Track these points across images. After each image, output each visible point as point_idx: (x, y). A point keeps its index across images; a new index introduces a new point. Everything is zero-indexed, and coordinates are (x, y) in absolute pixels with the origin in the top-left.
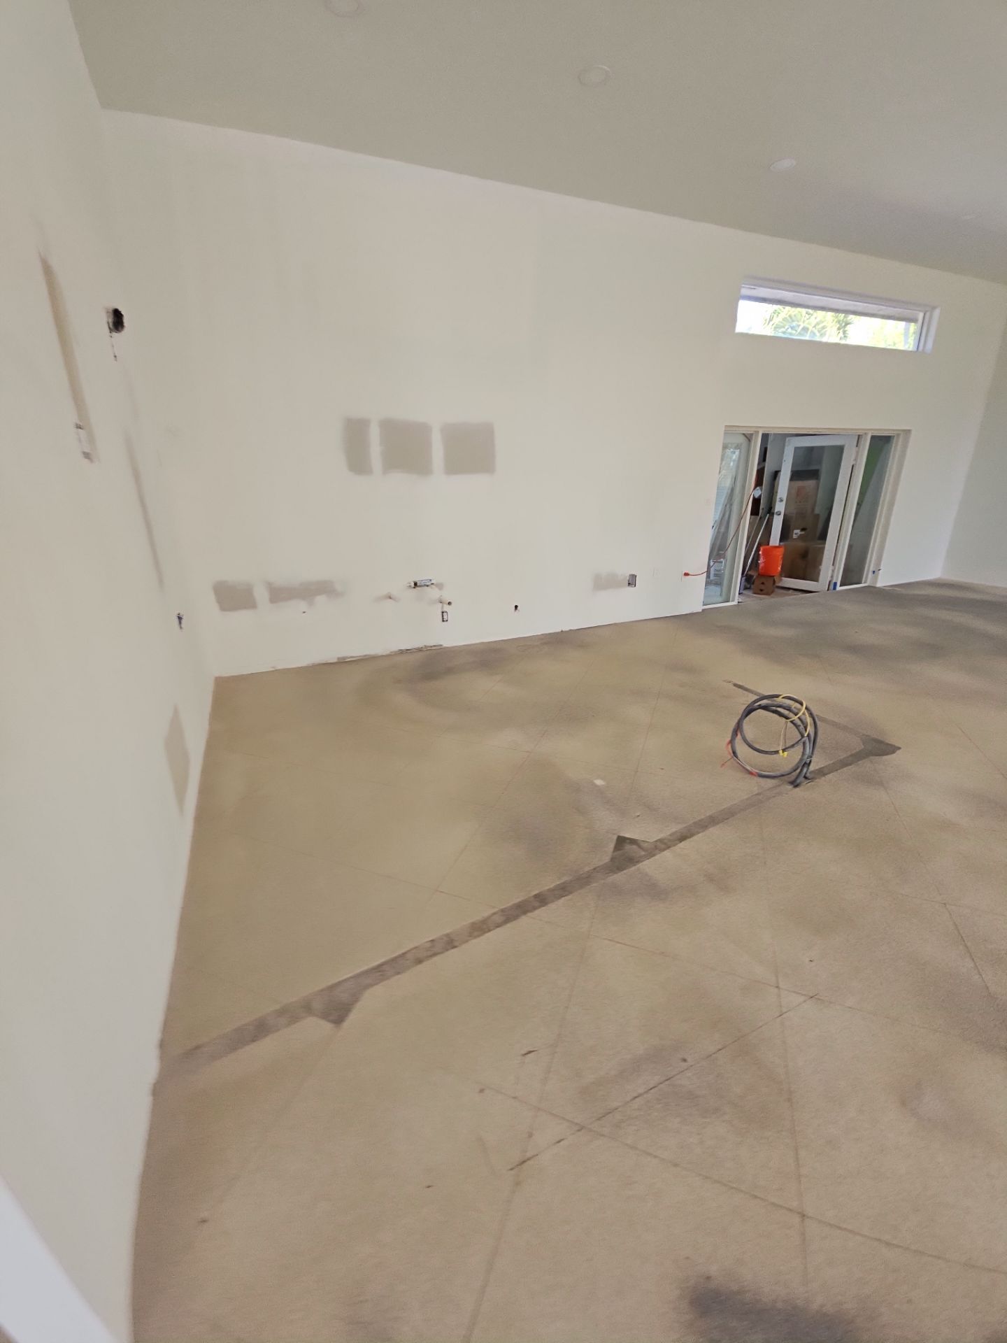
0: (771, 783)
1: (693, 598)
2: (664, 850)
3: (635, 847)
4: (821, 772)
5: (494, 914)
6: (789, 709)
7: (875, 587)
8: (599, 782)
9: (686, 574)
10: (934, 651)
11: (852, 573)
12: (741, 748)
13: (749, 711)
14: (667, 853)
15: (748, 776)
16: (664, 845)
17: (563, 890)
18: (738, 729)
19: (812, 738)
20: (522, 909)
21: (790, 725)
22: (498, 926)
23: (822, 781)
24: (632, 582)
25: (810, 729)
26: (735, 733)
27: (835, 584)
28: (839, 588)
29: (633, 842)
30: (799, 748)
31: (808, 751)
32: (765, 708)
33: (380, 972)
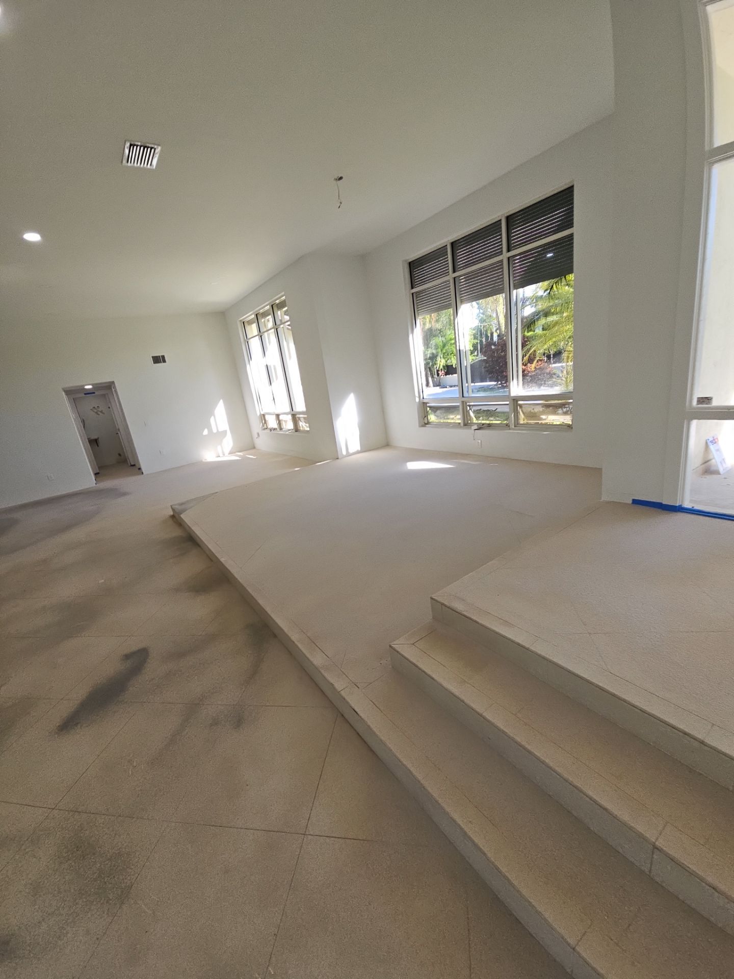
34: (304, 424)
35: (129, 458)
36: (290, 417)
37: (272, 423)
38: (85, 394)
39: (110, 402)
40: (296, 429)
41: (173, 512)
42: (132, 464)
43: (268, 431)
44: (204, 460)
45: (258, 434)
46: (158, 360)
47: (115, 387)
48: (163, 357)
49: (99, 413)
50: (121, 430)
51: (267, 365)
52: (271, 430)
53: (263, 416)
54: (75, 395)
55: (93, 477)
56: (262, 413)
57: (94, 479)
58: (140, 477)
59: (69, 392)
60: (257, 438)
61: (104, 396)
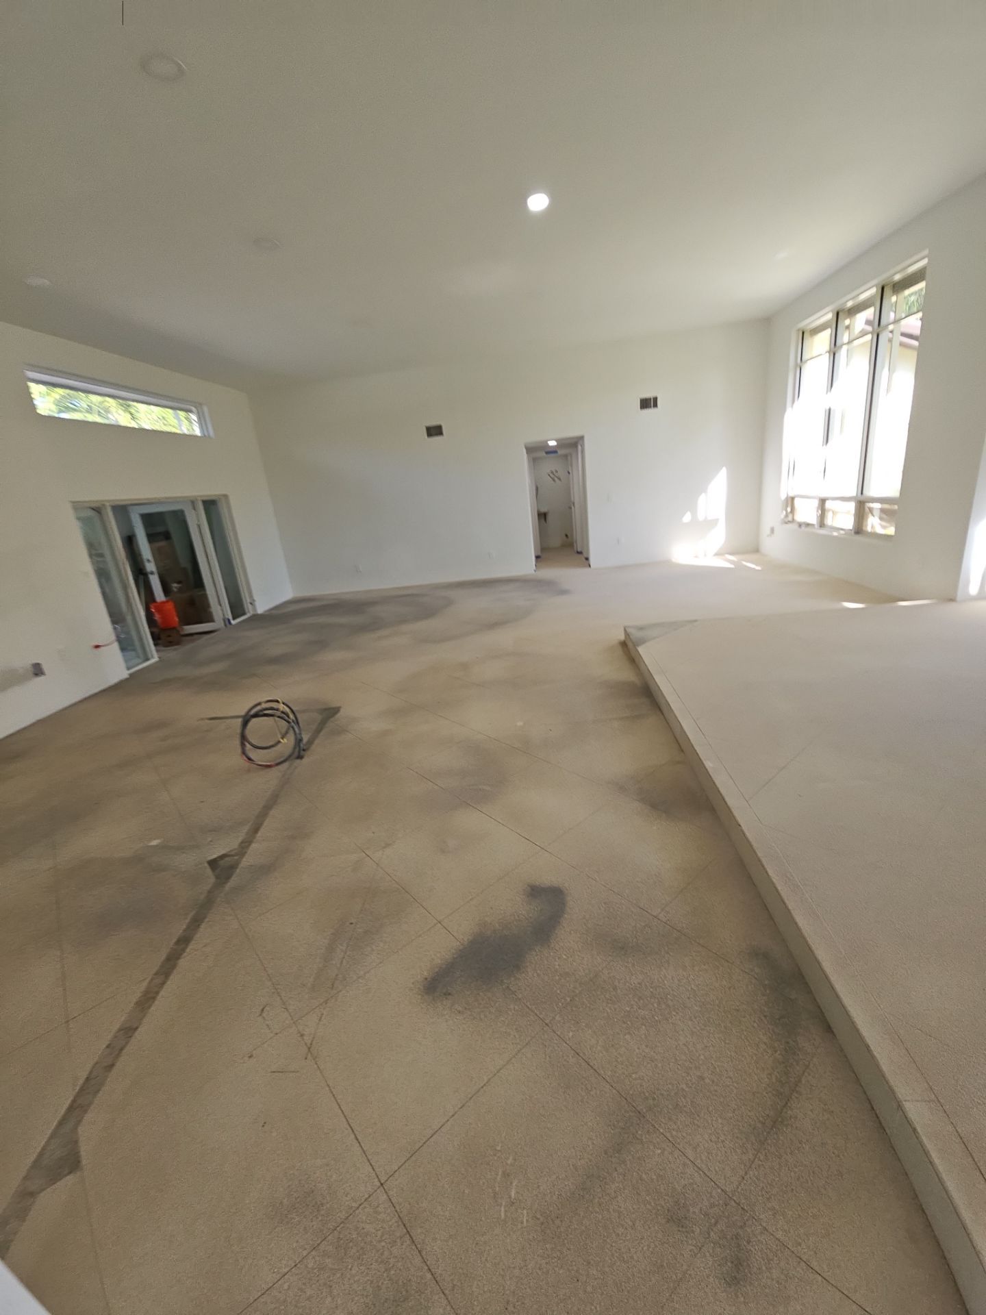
0: (286, 765)
1: (115, 667)
2: (250, 845)
3: (227, 859)
4: (310, 742)
5: (152, 980)
6: (272, 709)
7: (258, 615)
8: (154, 843)
9: (97, 647)
10: (321, 645)
11: (237, 608)
12: (253, 754)
13: (245, 723)
14: (254, 845)
15: (268, 770)
16: (245, 844)
17: (196, 922)
18: (243, 738)
19: (295, 721)
20: (172, 961)
21: (277, 719)
22: (163, 983)
23: (313, 747)
24: (38, 670)
25: (291, 716)
26: (243, 745)
27: (229, 620)
28: (233, 622)
29: (222, 857)
30: (291, 732)
31: (296, 729)
32: (256, 715)
33: (77, 1109)
34: (879, 521)
35: (578, 542)
36: (852, 506)
37: (807, 512)
38: (547, 453)
39: (572, 466)
40: (859, 530)
41: (626, 637)
42: (579, 550)
43: (794, 526)
44: (674, 560)
45: (772, 530)
46: (646, 403)
47: (583, 446)
48: (655, 399)
49: (556, 479)
50: (576, 504)
51: (830, 410)
52: (800, 525)
53: (791, 501)
54: (537, 452)
55: (534, 558)
56: (791, 495)
57: (534, 563)
58: (587, 570)
59: (530, 450)
60: (768, 536)
61: (566, 456)
